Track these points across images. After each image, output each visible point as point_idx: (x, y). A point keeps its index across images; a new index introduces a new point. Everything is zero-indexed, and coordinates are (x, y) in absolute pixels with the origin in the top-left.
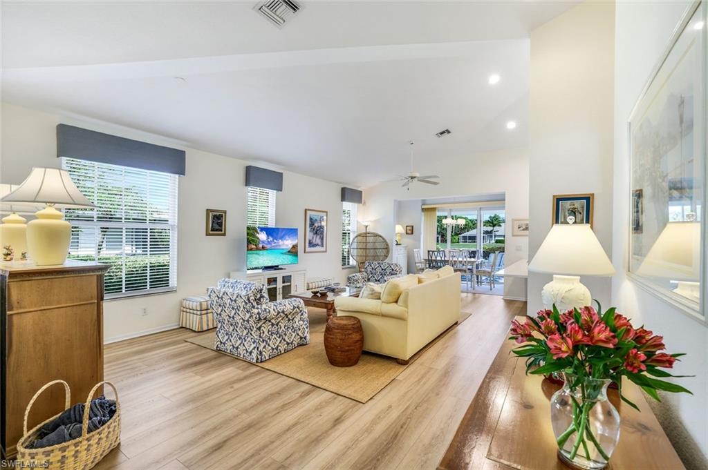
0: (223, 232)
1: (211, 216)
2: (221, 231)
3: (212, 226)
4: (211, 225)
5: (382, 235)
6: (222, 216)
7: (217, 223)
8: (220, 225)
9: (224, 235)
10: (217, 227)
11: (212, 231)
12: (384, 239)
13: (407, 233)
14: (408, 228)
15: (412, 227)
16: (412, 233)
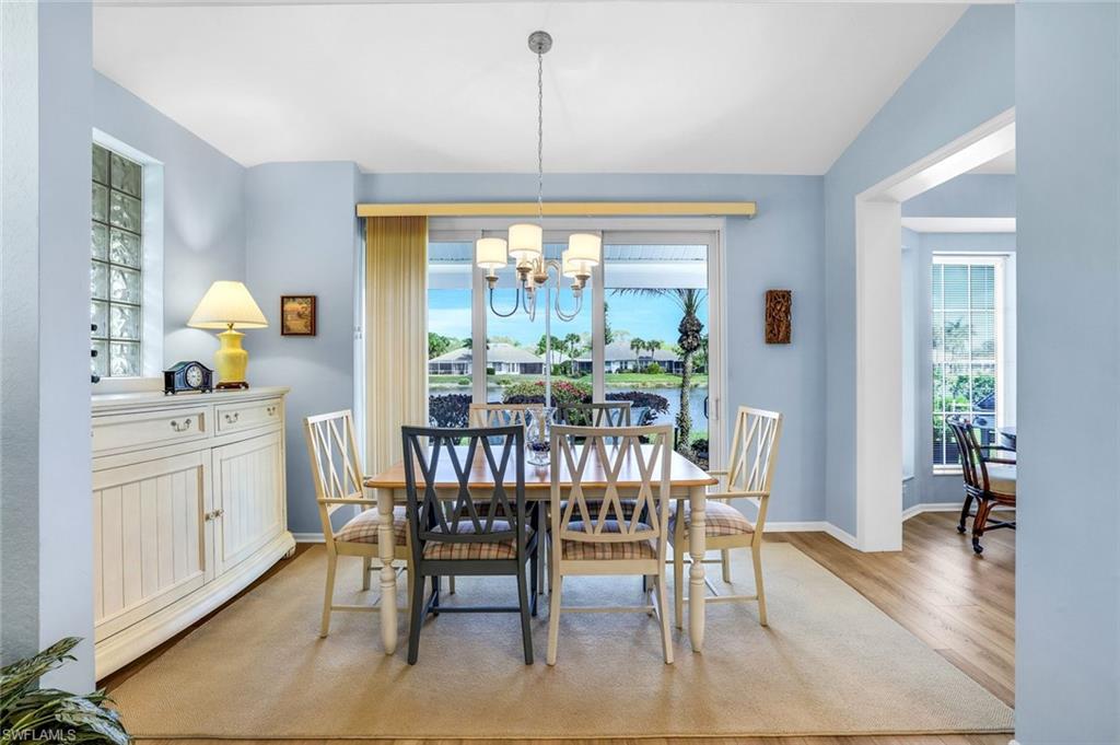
13: (286, 331)
14: (290, 306)
15: (313, 300)
16: (313, 331)
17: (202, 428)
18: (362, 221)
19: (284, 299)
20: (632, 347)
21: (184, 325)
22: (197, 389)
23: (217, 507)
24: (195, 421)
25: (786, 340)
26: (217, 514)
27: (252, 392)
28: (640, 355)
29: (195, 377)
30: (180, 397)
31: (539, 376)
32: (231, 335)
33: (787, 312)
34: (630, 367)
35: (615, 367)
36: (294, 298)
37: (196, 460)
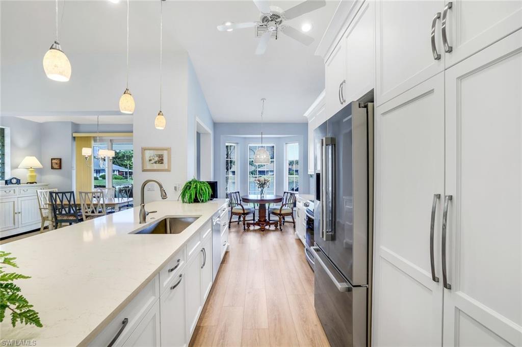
13: (52, 168)
14: (54, 161)
15: (60, 160)
16: (60, 168)
17: (15, 193)
18: (74, 138)
19: (52, 159)
21: (17, 168)
22: (15, 184)
23: (20, 211)
24: (12, 191)
26: (19, 213)
27: (37, 184)
29: (14, 181)
30: (9, 185)
32: (31, 170)
36: (55, 159)
37: (12, 200)
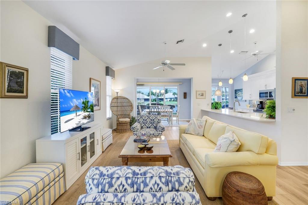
0: (25, 94)
1: (7, 72)
2: (23, 92)
3: (9, 86)
4: (7, 84)
5: (128, 98)
6: (23, 74)
7: (17, 83)
8: (21, 85)
9: (26, 97)
10: (16, 87)
11: (7, 92)
12: (129, 100)
20: (173, 94)
25: (186, 98)
28: (175, 96)
31: (149, 102)
33: (186, 95)
34: (173, 100)
35: (169, 100)
